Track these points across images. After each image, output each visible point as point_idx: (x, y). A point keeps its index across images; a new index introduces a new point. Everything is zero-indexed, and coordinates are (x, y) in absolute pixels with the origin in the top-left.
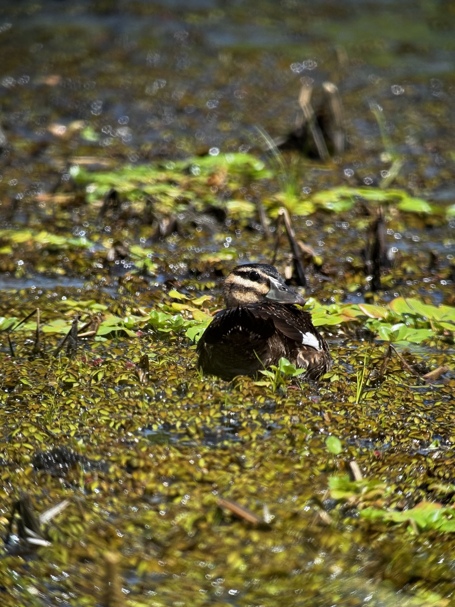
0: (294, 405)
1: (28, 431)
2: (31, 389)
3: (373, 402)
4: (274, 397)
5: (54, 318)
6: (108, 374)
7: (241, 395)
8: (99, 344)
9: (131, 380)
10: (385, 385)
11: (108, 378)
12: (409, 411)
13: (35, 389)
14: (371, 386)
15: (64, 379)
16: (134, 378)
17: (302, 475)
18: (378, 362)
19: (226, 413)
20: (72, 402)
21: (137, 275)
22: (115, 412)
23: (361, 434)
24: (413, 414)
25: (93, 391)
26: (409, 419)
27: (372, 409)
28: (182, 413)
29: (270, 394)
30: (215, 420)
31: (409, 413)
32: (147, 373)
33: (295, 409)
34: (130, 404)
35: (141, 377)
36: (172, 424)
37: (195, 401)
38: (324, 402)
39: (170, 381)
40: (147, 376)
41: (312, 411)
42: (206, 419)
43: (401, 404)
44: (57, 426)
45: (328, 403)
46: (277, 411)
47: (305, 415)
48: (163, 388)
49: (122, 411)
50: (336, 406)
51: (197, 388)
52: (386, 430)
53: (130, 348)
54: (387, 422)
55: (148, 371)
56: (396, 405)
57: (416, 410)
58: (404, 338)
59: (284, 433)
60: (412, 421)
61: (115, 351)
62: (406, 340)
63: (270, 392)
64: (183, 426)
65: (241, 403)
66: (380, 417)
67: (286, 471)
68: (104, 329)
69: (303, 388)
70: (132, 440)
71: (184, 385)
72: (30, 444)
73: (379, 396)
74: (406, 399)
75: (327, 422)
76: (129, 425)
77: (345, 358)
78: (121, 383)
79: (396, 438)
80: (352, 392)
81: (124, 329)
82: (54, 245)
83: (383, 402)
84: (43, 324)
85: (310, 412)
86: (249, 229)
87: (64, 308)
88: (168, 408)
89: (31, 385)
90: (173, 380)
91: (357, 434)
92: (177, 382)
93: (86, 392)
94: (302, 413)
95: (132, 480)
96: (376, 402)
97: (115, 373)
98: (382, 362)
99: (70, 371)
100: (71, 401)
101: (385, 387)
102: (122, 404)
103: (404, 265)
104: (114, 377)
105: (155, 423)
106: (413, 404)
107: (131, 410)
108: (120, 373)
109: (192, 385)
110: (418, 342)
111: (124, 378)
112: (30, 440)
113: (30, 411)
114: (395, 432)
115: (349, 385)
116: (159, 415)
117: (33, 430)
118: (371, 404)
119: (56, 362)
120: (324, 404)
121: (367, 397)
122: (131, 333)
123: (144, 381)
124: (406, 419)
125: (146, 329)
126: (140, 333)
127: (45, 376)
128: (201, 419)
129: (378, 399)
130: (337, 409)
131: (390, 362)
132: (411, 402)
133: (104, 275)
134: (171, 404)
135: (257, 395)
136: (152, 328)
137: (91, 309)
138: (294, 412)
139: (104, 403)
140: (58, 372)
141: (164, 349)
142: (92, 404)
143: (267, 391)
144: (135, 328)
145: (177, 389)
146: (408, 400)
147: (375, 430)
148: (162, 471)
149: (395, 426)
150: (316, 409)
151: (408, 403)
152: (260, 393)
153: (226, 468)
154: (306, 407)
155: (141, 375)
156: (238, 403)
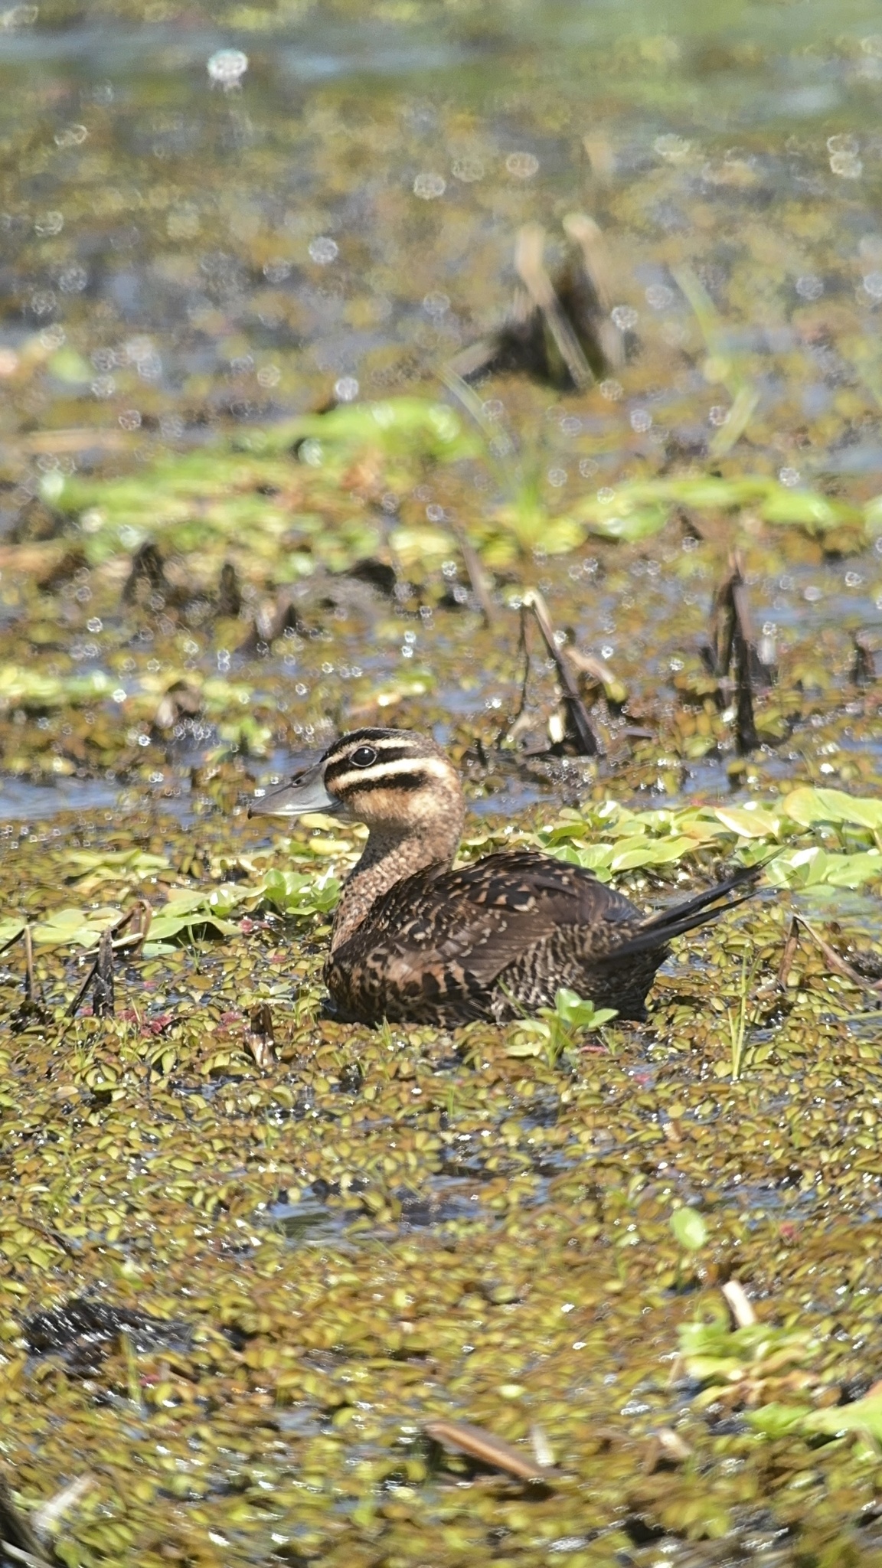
0: (597, 1101)
1: (14, 1244)
2: (20, 1117)
3: (770, 1070)
4: (553, 1081)
5: (59, 905)
6: (186, 1056)
7: (482, 1083)
8: (159, 965)
9: (235, 1064)
10: (793, 1023)
11: (186, 1065)
12: (851, 1093)
13: (29, 1115)
14: (764, 1023)
15: (90, 1080)
16: (243, 1058)
17: (624, 1309)
18: (773, 956)
19: (448, 1137)
20: (112, 1144)
21: (230, 758)
22: (207, 1160)
23: (749, 1169)
24: (861, 1099)
25: (157, 1106)
26: (854, 1115)
27: (771, 1093)
28: (354, 1148)
29: (544, 1072)
30: (428, 1157)
31: (852, 1098)
32: (271, 1043)
33: (601, 1113)
34: (238, 1133)
35: (258, 1057)
36: (332, 1182)
37: (383, 1108)
38: (662, 1086)
39: (323, 1056)
40: (272, 1050)
41: (638, 1114)
42: (406, 1158)
43: (832, 1073)
44: (77, 1217)
45: (672, 1088)
46: (561, 1119)
47: (625, 1124)
48: (309, 1080)
49: (221, 1157)
50: (691, 1095)
51: (380, 1073)
52: (804, 1154)
53: (228, 968)
54: (804, 1129)
55: (272, 1038)
56: (821, 1075)
57: (868, 1087)
58: (823, 878)
59: (579, 1183)
60: (860, 1121)
61: (194, 980)
62: (826, 882)
63: (544, 1067)
64: (357, 1186)
65: (484, 1105)
66: (789, 1115)
67: (589, 1301)
68: (167, 922)
69: (613, 1046)
70: (245, 1242)
71: (354, 1067)
72: (20, 1279)
73: (783, 1056)
74: (842, 1057)
75: (673, 1142)
76: (237, 1198)
77: (701, 949)
78: (215, 1073)
79: (829, 1173)
80: (721, 1048)
81: (209, 918)
82: (36, 698)
83: (793, 1068)
84: (34, 923)
85: (633, 1116)
86: (449, 603)
87: (73, 873)
88: (322, 1137)
89: (18, 1106)
90: (329, 1054)
91: (741, 1171)
92: (338, 1058)
93: (141, 1111)
94: (617, 1119)
95: (245, 1367)
96: (776, 1071)
97: (200, 1051)
98: (780, 953)
99: (101, 1055)
100: (108, 1139)
101: (793, 1028)
102: (222, 1137)
103: (799, 672)
104: (198, 1060)
105: (296, 1185)
106: (860, 1070)
107: (242, 1153)
108: (211, 1051)
109: (371, 1066)
110: (852, 886)
111: (221, 1061)
112: (20, 1269)
113: (18, 1177)
114: (825, 1157)
115: (714, 1031)
116: (302, 1160)
117: (25, 1237)
118: (768, 1078)
119: (70, 1029)
120: (664, 1090)
121: (757, 1060)
122: (226, 927)
123: (265, 1061)
124: (846, 1117)
125: (259, 914)
126: (247, 923)
127: (49, 1073)
128: (396, 1161)
129: (781, 1062)
130: (695, 1101)
131: (799, 953)
132: (853, 1065)
133: (157, 766)
134: (328, 1126)
135: (516, 1079)
136: (274, 909)
137: (134, 868)
138: (600, 1120)
139: (181, 1139)
140: (76, 1061)
141: (304, 965)
142: (157, 1141)
143: (536, 1065)
144: (236, 914)
145: (340, 1077)
146: (846, 1060)
147: (777, 1155)
148: (310, 1336)
149: (822, 1141)
150: (647, 1108)
151: (846, 1069)
152: (521, 1072)
153: (455, 1310)
154: (625, 1106)
155: (258, 1049)
156: (477, 1105)
